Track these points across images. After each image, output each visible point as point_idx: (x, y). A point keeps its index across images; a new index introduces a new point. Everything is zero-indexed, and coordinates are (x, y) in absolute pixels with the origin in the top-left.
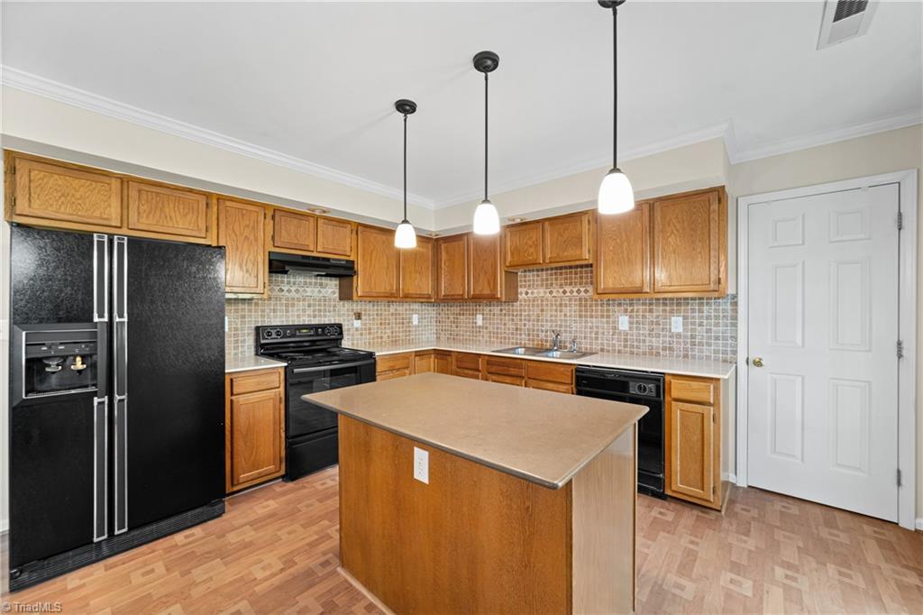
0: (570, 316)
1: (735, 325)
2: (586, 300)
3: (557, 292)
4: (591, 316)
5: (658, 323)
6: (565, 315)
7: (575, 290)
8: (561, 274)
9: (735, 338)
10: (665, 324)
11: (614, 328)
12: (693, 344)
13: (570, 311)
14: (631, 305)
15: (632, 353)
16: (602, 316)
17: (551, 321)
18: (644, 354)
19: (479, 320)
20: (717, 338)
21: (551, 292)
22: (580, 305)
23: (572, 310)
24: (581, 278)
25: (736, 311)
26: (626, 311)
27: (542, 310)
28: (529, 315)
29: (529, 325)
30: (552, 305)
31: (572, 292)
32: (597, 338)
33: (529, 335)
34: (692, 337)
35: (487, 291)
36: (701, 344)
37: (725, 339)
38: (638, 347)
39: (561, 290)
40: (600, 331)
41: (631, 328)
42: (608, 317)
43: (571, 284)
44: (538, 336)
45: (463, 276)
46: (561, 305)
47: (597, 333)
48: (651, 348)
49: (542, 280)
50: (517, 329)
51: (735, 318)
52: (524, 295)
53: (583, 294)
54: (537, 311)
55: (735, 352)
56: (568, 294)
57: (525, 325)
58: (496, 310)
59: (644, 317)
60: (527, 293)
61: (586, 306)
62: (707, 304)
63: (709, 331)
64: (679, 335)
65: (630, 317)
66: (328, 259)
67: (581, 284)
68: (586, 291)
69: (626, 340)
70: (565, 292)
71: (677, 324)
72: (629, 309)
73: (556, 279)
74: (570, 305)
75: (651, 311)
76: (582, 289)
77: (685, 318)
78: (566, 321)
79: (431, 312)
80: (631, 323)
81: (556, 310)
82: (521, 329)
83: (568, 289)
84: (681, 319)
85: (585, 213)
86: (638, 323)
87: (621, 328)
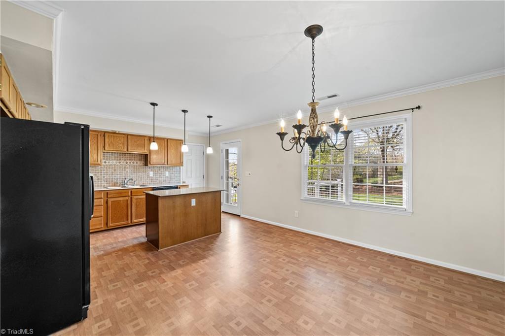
0: (130, 172)
1: (180, 173)
2: (137, 166)
3: (123, 163)
4: (139, 172)
5: (162, 174)
6: (127, 172)
7: (132, 162)
8: (125, 155)
9: (180, 177)
10: (164, 174)
11: (148, 176)
12: (171, 179)
13: (130, 170)
15: (154, 184)
16: (143, 172)
17: (120, 174)
18: (158, 183)
20: (176, 177)
21: (120, 163)
22: (134, 168)
24: (135, 158)
27: (115, 170)
28: (107, 172)
29: (107, 177)
30: (120, 168)
31: (130, 163)
32: (141, 180)
33: (107, 181)
34: (171, 177)
36: (173, 179)
37: (178, 177)
39: (125, 162)
40: (143, 177)
41: (153, 176)
42: (146, 172)
43: (130, 160)
44: (112, 181)
46: (125, 168)
47: (141, 178)
48: (160, 181)
49: (115, 157)
50: (98, 179)
51: (180, 172)
53: (135, 164)
54: (111, 170)
55: (180, 180)
56: (128, 164)
57: (104, 177)
59: (158, 172)
60: (105, 162)
61: (136, 168)
62: (174, 168)
63: (174, 175)
64: (167, 177)
65: (153, 172)
67: (134, 160)
68: (137, 163)
69: (152, 180)
70: (127, 163)
71: (167, 174)
72: (153, 169)
73: (122, 157)
74: (130, 168)
75: (160, 170)
76: (135, 162)
77: (169, 172)
78: (127, 174)
80: (153, 174)
81: (122, 170)
82: (101, 179)
83: (128, 162)
85: (145, 136)
86: (156, 174)
87: (150, 176)
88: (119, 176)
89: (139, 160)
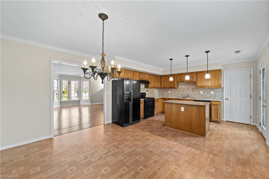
1: (223, 93)
2: (194, 88)
3: (187, 87)
4: (195, 91)
5: (208, 92)
7: (191, 86)
8: (188, 83)
9: (223, 95)
10: (210, 93)
12: (215, 96)
13: (190, 90)
14: (203, 89)
16: (197, 91)
19: (169, 92)
20: (220, 95)
21: (186, 87)
22: (192, 89)
23: (191, 90)
25: (223, 90)
26: (202, 90)
28: (181, 91)
29: (181, 93)
31: (191, 87)
32: (196, 95)
33: (181, 95)
34: (215, 95)
35: (173, 86)
36: (217, 96)
37: (221, 95)
38: (204, 97)
39: (188, 86)
41: (203, 93)
42: (198, 91)
43: (190, 85)
45: (167, 83)
47: (196, 94)
48: (207, 97)
49: (184, 84)
50: (178, 94)
52: (180, 87)
53: (193, 87)
54: (183, 90)
55: (223, 97)
58: (174, 90)
59: (206, 91)
60: (181, 87)
61: (194, 89)
62: (218, 89)
63: (218, 94)
64: (212, 95)
65: (203, 91)
66: (146, 81)
68: (194, 87)
69: (202, 96)
70: (189, 87)
71: (212, 93)
74: (190, 89)
75: (207, 90)
76: (193, 86)
77: (214, 91)
78: (189, 92)
79: (158, 90)
81: (187, 90)
83: (190, 86)
84: (213, 92)
85: (195, 72)
86: (204, 92)
87: (201, 93)
88: (185, 93)
89: (195, 85)
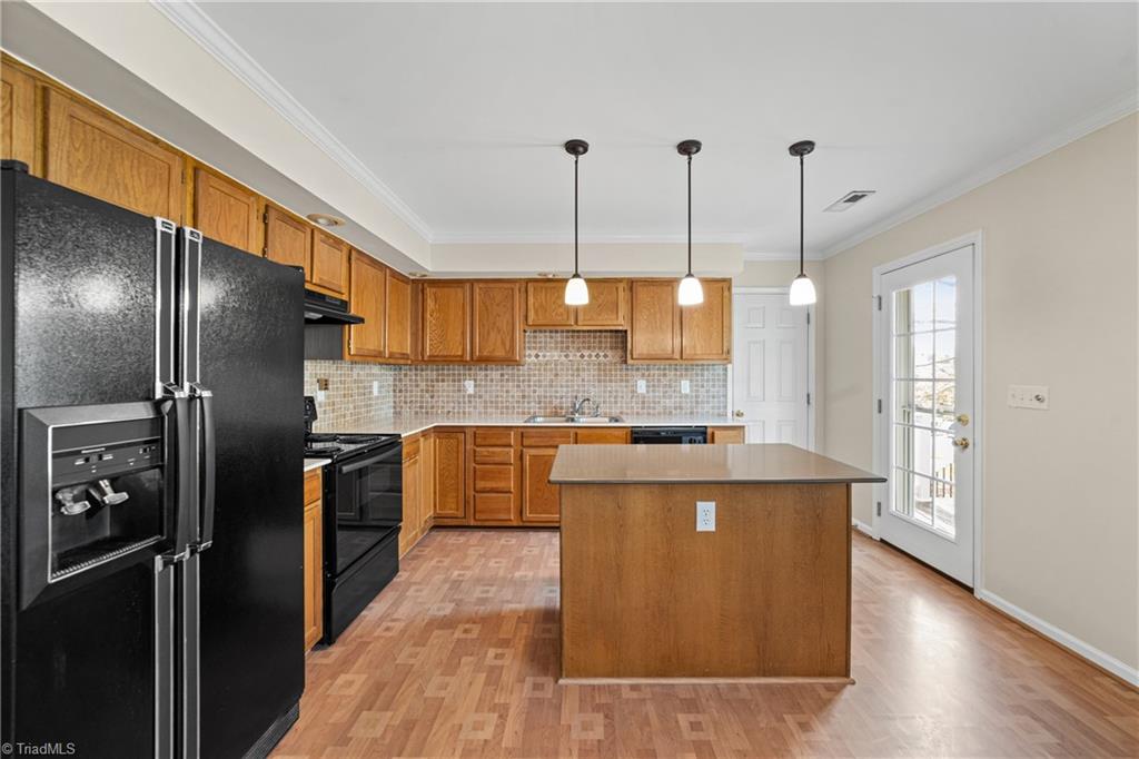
0: (589, 381)
1: (725, 386)
2: (605, 364)
3: (574, 356)
4: (611, 381)
5: (670, 387)
6: (583, 380)
7: (594, 354)
8: (578, 337)
9: (725, 396)
10: (676, 386)
11: (633, 392)
12: (697, 402)
13: (589, 375)
14: (648, 370)
15: (649, 414)
16: (621, 381)
17: (567, 386)
18: (659, 414)
19: (470, 386)
20: (713, 397)
21: (567, 356)
22: (599, 370)
23: (589, 374)
24: (600, 342)
25: (726, 375)
26: (643, 375)
27: (556, 375)
28: (540, 381)
29: (540, 392)
30: (568, 370)
31: (590, 356)
32: (616, 402)
33: (540, 402)
34: (696, 397)
36: (703, 402)
37: (719, 397)
38: (654, 408)
39: (578, 354)
40: (620, 394)
41: (648, 392)
42: (627, 381)
43: (589, 348)
44: (551, 402)
45: (463, 333)
46: (578, 370)
47: (616, 397)
48: (665, 408)
49: (556, 342)
50: (524, 397)
51: (725, 380)
52: (533, 358)
53: (602, 358)
54: (550, 376)
55: (725, 407)
56: (586, 358)
57: (535, 391)
58: (495, 375)
59: (659, 380)
60: (537, 356)
61: (605, 370)
62: (708, 370)
63: (708, 391)
64: (687, 396)
65: (648, 381)
66: (322, 297)
67: (600, 348)
68: (605, 356)
69: (643, 402)
70: (582, 356)
71: (685, 387)
72: (647, 373)
73: (573, 342)
74: (589, 370)
75: (665, 375)
76: (602, 354)
77: (691, 381)
78: (584, 386)
80: (648, 386)
81: (573, 375)
82: (529, 396)
83: (586, 353)
84: (688, 382)
85: (620, 280)
86: (654, 386)
87: (639, 391)
88: (563, 393)
89: (611, 348)
